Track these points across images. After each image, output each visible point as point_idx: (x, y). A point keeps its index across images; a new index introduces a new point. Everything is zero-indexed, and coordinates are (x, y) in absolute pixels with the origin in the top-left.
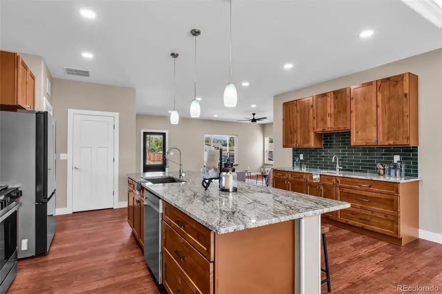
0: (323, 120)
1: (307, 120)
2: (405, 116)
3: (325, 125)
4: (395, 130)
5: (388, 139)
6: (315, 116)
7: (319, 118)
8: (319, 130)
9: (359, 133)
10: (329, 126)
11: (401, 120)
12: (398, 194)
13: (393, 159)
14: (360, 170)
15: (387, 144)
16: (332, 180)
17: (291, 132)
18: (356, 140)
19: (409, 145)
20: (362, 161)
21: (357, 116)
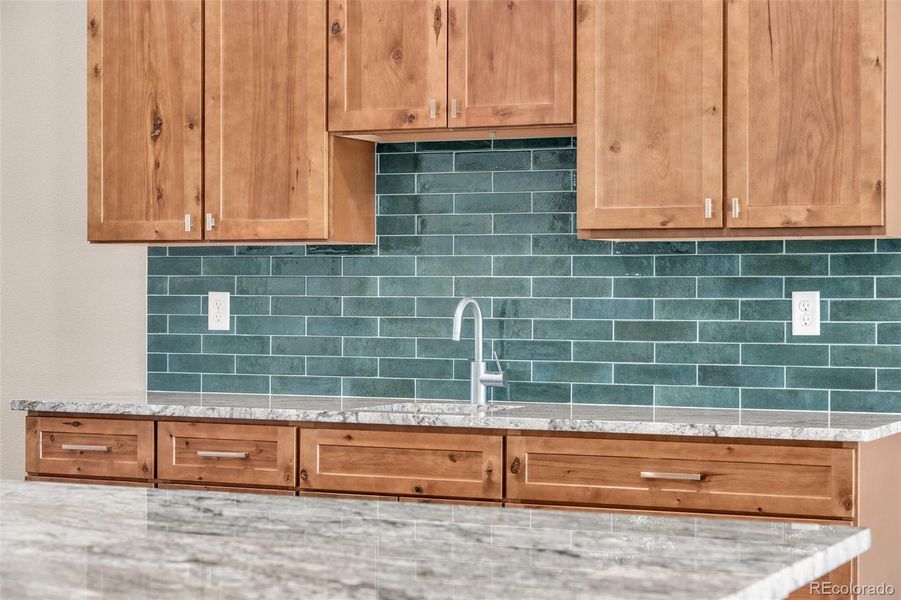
0: (396, 51)
1: (284, 41)
2: (867, 61)
3: (413, 88)
4: (816, 140)
5: (782, 193)
6: (343, 19)
7: (372, 37)
8: (371, 118)
9: (627, 149)
10: (435, 95)
11: (845, 85)
12: (848, 505)
13: (786, 311)
14: (607, 390)
15: (776, 222)
16: (478, 454)
17: (157, 125)
18: (608, 198)
19: (881, 228)
20: (623, 330)
21: (612, 43)
